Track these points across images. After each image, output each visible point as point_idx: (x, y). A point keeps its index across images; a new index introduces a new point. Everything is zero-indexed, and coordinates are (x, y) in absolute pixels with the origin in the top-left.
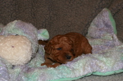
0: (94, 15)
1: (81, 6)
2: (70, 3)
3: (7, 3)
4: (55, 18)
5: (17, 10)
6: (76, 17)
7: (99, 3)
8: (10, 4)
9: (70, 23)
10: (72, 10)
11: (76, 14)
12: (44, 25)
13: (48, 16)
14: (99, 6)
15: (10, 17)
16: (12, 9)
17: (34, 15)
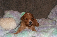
0: (52, 8)
1: (48, 4)
2: (43, 2)
3: (14, 1)
4: (36, 9)
5: (18, 5)
6: (45, 8)
7: (55, 3)
8: (15, 2)
9: (42, 11)
10: (43, 6)
11: (45, 7)
12: (30, 11)
13: (32, 8)
14: (55, 4)
15: (15, 7)
16: (16, 4)
17: (26, 7)
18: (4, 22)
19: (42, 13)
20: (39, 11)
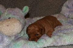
18: (4, 25)
19: (49, 6)
20: (45, 3)
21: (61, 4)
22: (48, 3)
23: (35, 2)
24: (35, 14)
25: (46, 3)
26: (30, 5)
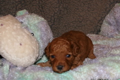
0: (108, 10)
4: (66, 12)
5: (23, 2)
6: (89, 11)
9: (81, 18)
10: (84, 4)
11: (88, 8)
12: (53, 19)
13: (57, 9)
15: (14, 9)
17: (42, 8)
19: (80, 22)
20: (73, 18)
21: (100, 18)
22: (79, 18)
23: (58, 14)
24: (58, 34)
25: (75, 17)
26: (49, 20)
